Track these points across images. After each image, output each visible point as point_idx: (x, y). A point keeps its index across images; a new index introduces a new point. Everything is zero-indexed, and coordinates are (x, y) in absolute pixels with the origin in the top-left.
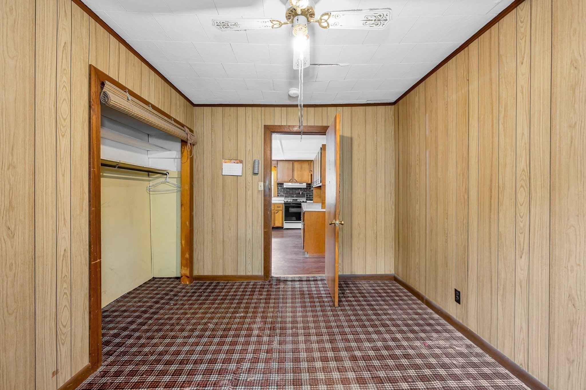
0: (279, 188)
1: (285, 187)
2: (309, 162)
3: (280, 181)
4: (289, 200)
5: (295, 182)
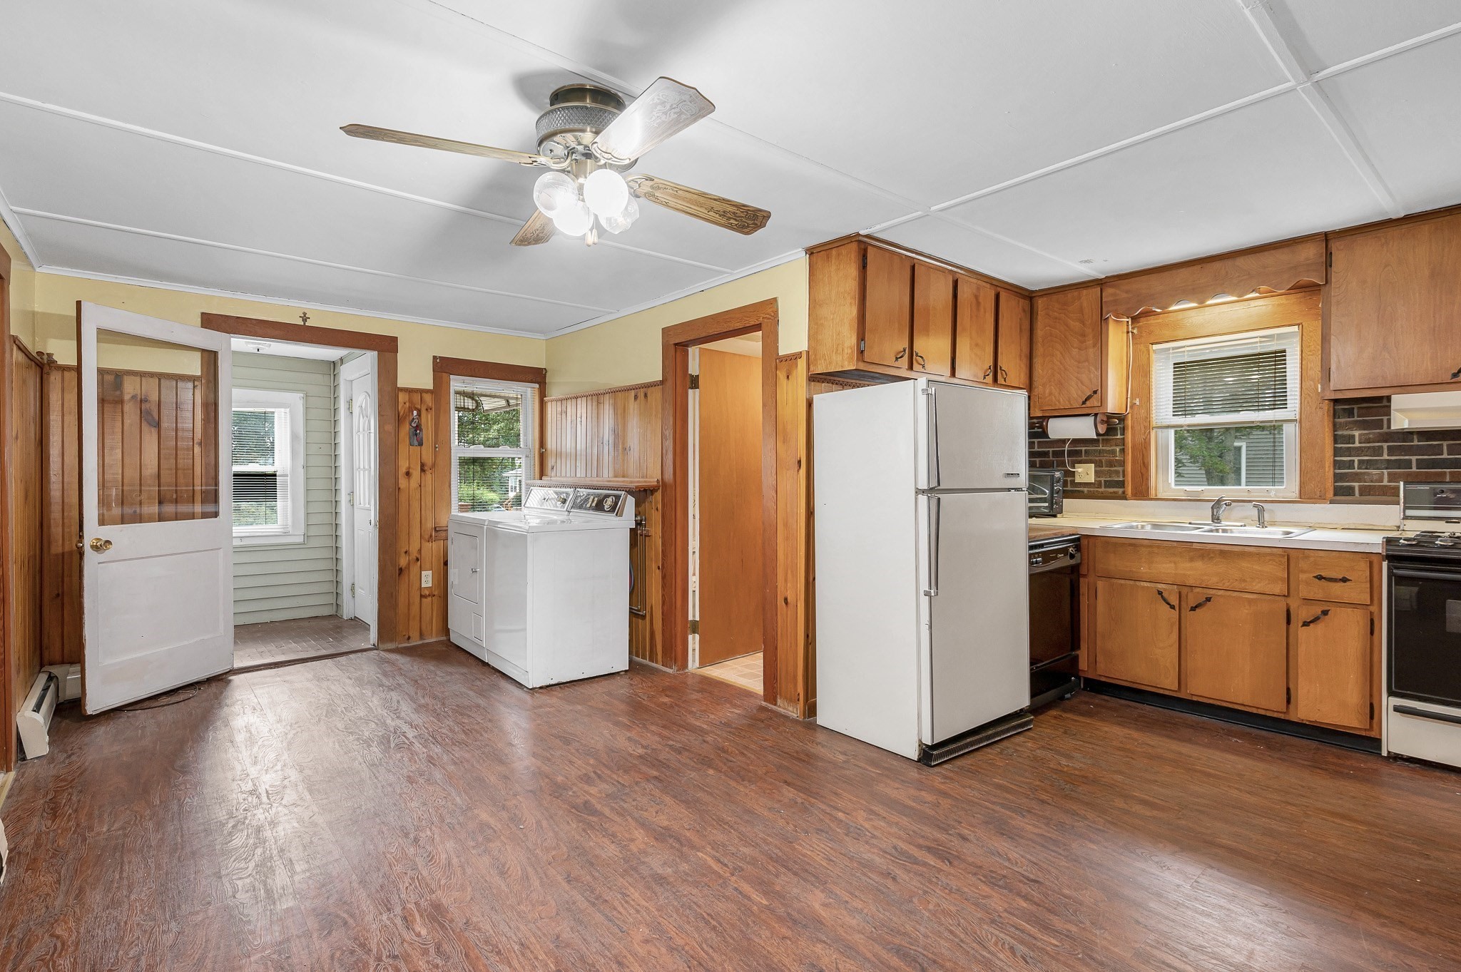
0: (1350, 439)
1: (1400, 421)
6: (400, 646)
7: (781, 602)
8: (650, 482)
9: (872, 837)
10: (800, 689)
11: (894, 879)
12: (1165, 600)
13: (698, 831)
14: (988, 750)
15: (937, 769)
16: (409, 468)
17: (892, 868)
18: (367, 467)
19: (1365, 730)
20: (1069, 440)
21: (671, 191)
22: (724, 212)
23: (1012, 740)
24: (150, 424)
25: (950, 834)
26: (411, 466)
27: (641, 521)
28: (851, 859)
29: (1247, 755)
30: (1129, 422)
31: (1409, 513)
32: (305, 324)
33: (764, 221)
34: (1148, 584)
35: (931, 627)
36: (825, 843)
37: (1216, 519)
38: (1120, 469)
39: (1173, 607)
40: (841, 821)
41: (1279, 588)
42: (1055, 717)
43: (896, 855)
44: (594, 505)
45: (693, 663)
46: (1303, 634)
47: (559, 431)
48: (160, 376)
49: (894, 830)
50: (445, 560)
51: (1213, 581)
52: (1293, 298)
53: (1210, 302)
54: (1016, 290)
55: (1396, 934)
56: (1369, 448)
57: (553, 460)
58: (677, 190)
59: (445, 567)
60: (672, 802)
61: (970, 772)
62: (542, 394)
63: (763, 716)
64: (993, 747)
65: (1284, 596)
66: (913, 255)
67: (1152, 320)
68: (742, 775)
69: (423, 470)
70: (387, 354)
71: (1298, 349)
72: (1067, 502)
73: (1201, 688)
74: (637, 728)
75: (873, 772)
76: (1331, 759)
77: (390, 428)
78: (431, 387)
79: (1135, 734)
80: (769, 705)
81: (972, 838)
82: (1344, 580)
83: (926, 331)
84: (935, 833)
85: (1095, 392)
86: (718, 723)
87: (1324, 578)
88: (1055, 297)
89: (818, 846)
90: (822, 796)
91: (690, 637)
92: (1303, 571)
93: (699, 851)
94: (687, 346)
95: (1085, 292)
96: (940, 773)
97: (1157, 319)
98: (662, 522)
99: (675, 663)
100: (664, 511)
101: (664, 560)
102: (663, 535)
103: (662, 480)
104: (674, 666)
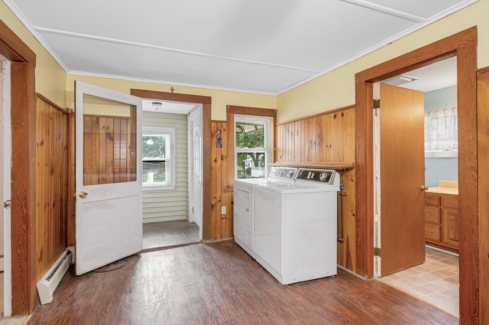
6: (212, 242)
8: (348, 164)
16: (216, 158)
18: (198, 158)
24: (110, 139)
26: (217, 157)
27: (341, 186)
32: (172, 92)
44: (312, 177)
45: (377, 273)
47: (284, 139)
48: (114, 118)
50: (232, 201)
57: (281, 153)
59: (232, 205)
62: (275, 122)
69: (222, 159)
70: (207, 105)
77: (208, 139)
78: (226, 120)
91: (375, 257)
94: (372, 82)
98: (356, 188)
99: (366, 274)
100: (358, 181)
101: (358, 211)
102: (357, 195)
103: (356, 163)
104: (366, 276)
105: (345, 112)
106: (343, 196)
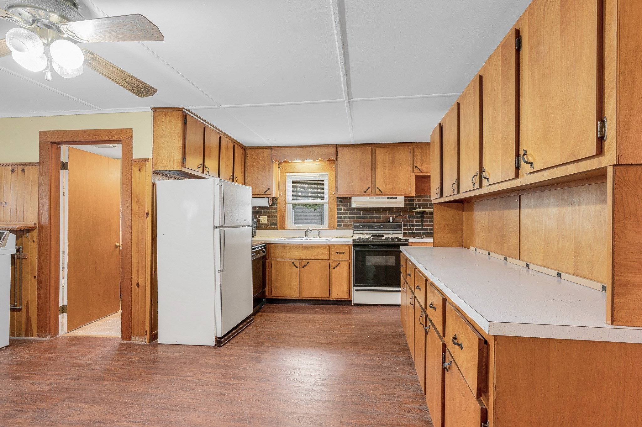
0: (341, 209)
1: (354, 205)
2: (412, 147)
3: (342, 192)
4: (365, 236)
5: (378, 195)
7: (134, 285)
8: (28, 225)
9: (208, 382)
10: (147, 328)
11: (224, 395)
12: (295, 265)
13: (112, 413)
14: (241, 334)
15: (223, 347)
17: (221, 391)
19: (348, 298)
20: (258, 207)
21: (103, 64)
22: (132, 83)
23: (248, 327)
25: (240, 370)
27: (19, 249)
28: (202, 394)
29: (321, 313)
30: (279, 201)
31: (355, 232)
33: (152, 93)
34: (289, 260)
35: (221, 286)
36: (187, 392)
37: (306, 236)
38: (276, 218)
39: (297, 267)
40: (191, 381)
41: (327, 257)
42: (260, 316)
43: (221, 385)
45: (63, 330)
46: (334, 271)
49: (216, 376)
51: (308, 257)
52: (327, 164)
53: (306, 161)
54: (240, 145)
55: (369, 352)
56: (345, 212)
58: (107, 64)
60: (87, 406)
61: (238, 344)
63: (125, 347)
64: (242, 332)
65: (328, 260)
66: (205, 123)
67: (286, 164)
68: (127, 378)
71: (328, 180)
72: (258, 232)
73: (306, 295)
74: (37, 376)
75: (197, 356)
76: (341, 309)
79: (288, 315)
80: (125, 341)
81: (248, 368)
82: (343, 253)
83: (209, 156)
84: (234, 371)
85: (269, 189)
86: (97, 358)
87: (339, 253)
88: (254, 150)
89: (184, 395)
90: (176, 374)
91: (60, 316)
92: (333, 251)
93: (118, 422)
94: (60, 144)
95: (265, 150)
96: (226, 348)
97: (288, 164)
98: (38, 249)
99: (49, 333)
100: (40, 242)
101: (40, 272)
102: (39, 256)
103: (39, 223)
104: (48, 335)
105: (26, 169)
106: (22, 260)
